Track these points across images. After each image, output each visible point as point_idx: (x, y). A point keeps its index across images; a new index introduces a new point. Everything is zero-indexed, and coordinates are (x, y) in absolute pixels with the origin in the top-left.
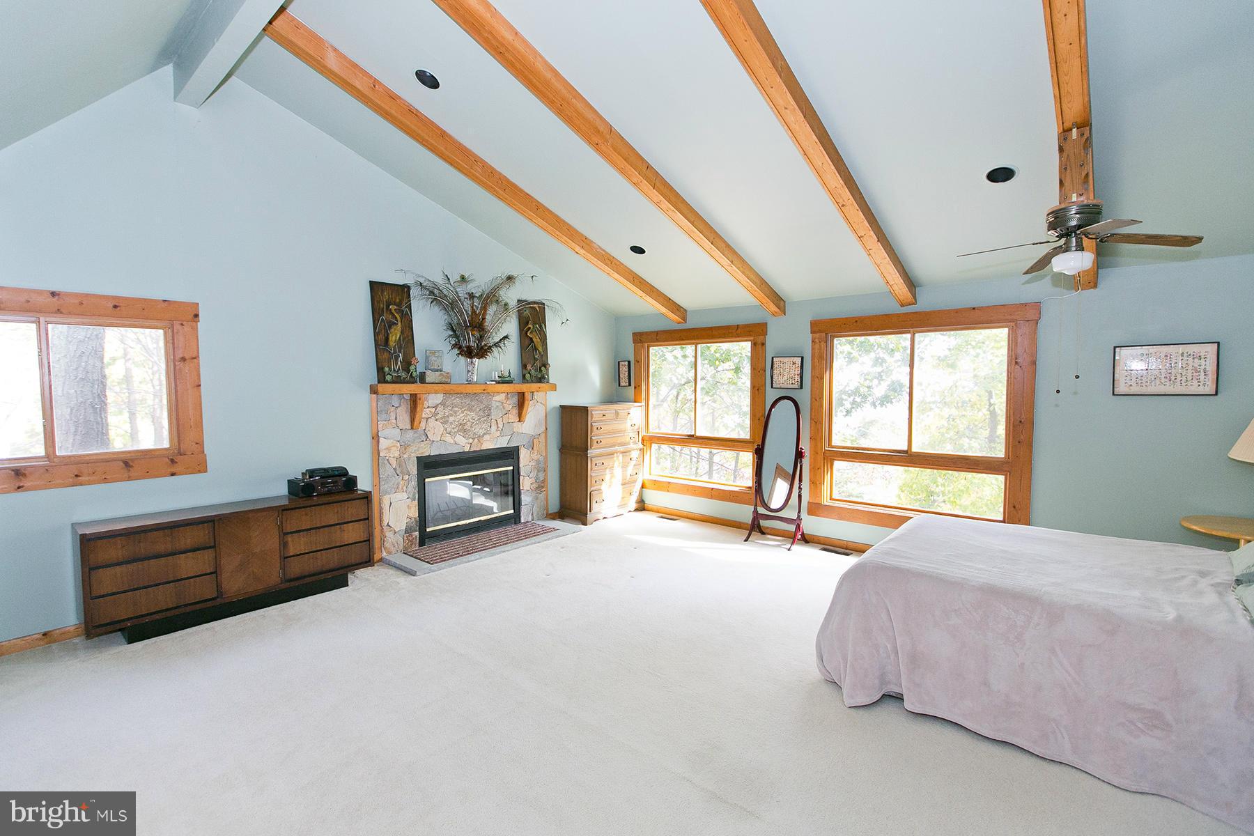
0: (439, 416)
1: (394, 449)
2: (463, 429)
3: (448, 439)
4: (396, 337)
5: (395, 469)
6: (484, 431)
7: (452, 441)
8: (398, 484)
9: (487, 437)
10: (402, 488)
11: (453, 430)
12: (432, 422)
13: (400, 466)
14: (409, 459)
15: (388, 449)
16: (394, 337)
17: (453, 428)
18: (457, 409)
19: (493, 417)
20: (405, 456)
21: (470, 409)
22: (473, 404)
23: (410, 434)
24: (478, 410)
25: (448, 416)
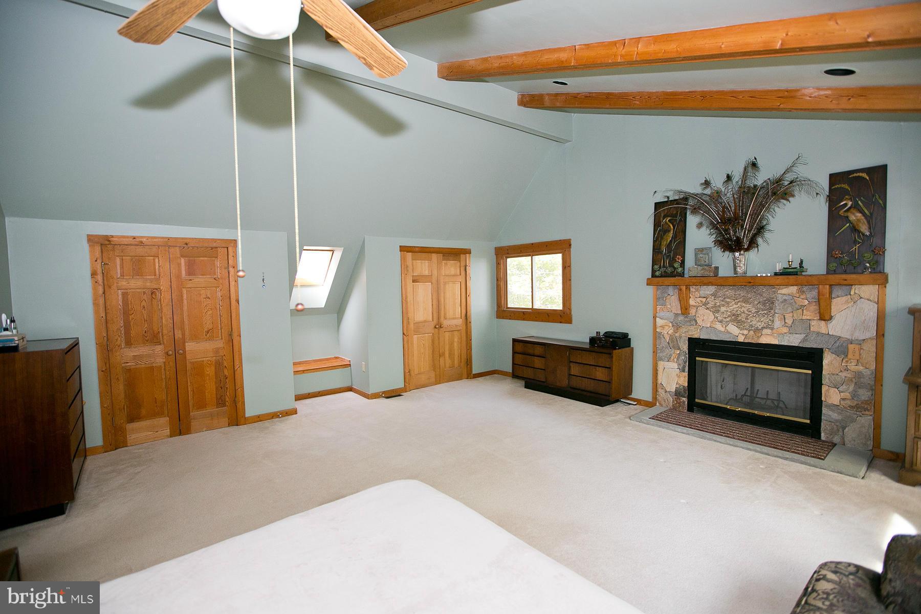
0: (709, 306)
1: (667, 327)
2: (735, 318)
3: (719, 326)
4: (667, 241)
5: (668, 343)
6: (763, 325)
7: (723, 329)
8: (671, 355)
9: (765, 331)
10: (673, 359)
11: (724, 320)
12: (702, 310)
13: (673, 341)
14: (680, 337)
15: (662, 327)
16: (665, 243)
17: (725, 318)
18: (728, 300)
19: (776, 311)
20: (677, 335)
21: (746, 301)
22: (749, 296)
23: (681, 318)
24: (756, 302)
25: (719, 306)
